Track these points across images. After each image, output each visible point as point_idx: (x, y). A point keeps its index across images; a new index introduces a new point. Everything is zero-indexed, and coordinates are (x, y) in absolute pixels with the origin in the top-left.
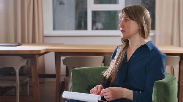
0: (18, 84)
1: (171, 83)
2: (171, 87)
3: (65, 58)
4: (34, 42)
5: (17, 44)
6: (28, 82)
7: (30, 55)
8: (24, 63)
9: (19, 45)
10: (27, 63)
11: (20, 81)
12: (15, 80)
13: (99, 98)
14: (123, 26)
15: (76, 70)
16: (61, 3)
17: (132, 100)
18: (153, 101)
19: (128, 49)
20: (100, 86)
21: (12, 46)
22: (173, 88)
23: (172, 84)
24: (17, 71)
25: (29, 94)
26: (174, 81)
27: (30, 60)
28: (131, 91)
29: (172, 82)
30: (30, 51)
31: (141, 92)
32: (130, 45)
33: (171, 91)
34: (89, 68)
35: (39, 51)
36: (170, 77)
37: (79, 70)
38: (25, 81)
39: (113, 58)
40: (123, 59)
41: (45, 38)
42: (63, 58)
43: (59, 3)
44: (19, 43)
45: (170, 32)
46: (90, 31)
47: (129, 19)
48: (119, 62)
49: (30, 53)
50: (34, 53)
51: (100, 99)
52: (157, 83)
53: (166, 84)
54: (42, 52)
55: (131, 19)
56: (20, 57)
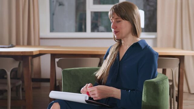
0: (9, 87)
1: (161, 83)
2: (161, 87)
3: (59, 60)
4: (29, 44)
5: (10, 46)
6: (20, 85)
7: (22, 56)
8: (16, 65)
9: (12, 46)
10: (19, 66)
11: (11, 84)
12: (6, 84)
13: (86, 97)
14: (115, 28)
15: (67, 71)
16: (61, 4)
17: (120, 99)
18: (144, 102)
19: (121, 49)
20: (89, 84)
21: (4, 48)
22: (164, 88)
23: (163, 83)
24: (9, 73)
25: (21, 98)
26: (165, 80)
27: (22, 62)
28: (119, 90)
29: (162, 81)
30: (22, 52)
31: (130, 91)
32: (123, 44)
33: (162, 90)
34: (81, 69)
35: (32, 52)
36: (161, 77)
37: (70, 71)
38: (17, 84)
39: (105, 58)
40: (115, 59)
41: (41, 41)
42: (57, 60)
43: (58, 4)
44: (12, 45)
45: (172, 35)
46: (89, 34)
47: (121, 19)
48: (111, 62)
49: (22, 54)
50: (26, 54)
51: (87, 99)
52: (147, 82)
53: (156, 83)
54: (34, 54)
55: (123, 19)
56: (12, 59)
